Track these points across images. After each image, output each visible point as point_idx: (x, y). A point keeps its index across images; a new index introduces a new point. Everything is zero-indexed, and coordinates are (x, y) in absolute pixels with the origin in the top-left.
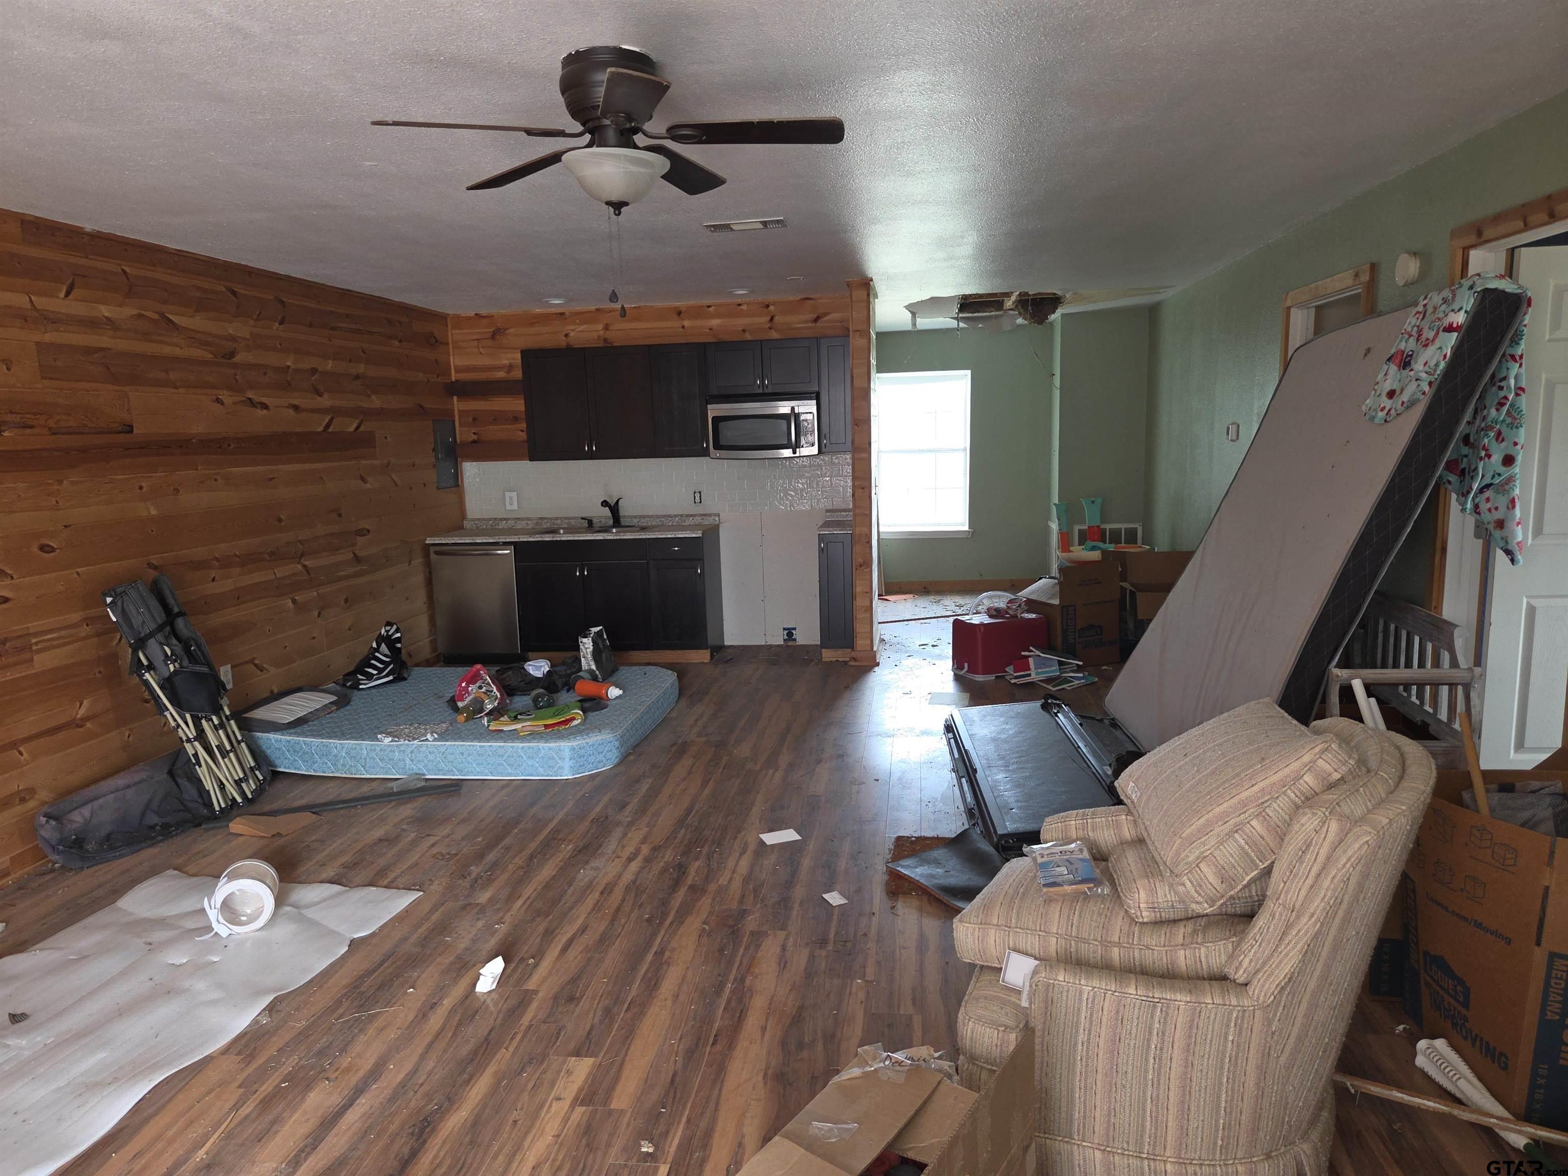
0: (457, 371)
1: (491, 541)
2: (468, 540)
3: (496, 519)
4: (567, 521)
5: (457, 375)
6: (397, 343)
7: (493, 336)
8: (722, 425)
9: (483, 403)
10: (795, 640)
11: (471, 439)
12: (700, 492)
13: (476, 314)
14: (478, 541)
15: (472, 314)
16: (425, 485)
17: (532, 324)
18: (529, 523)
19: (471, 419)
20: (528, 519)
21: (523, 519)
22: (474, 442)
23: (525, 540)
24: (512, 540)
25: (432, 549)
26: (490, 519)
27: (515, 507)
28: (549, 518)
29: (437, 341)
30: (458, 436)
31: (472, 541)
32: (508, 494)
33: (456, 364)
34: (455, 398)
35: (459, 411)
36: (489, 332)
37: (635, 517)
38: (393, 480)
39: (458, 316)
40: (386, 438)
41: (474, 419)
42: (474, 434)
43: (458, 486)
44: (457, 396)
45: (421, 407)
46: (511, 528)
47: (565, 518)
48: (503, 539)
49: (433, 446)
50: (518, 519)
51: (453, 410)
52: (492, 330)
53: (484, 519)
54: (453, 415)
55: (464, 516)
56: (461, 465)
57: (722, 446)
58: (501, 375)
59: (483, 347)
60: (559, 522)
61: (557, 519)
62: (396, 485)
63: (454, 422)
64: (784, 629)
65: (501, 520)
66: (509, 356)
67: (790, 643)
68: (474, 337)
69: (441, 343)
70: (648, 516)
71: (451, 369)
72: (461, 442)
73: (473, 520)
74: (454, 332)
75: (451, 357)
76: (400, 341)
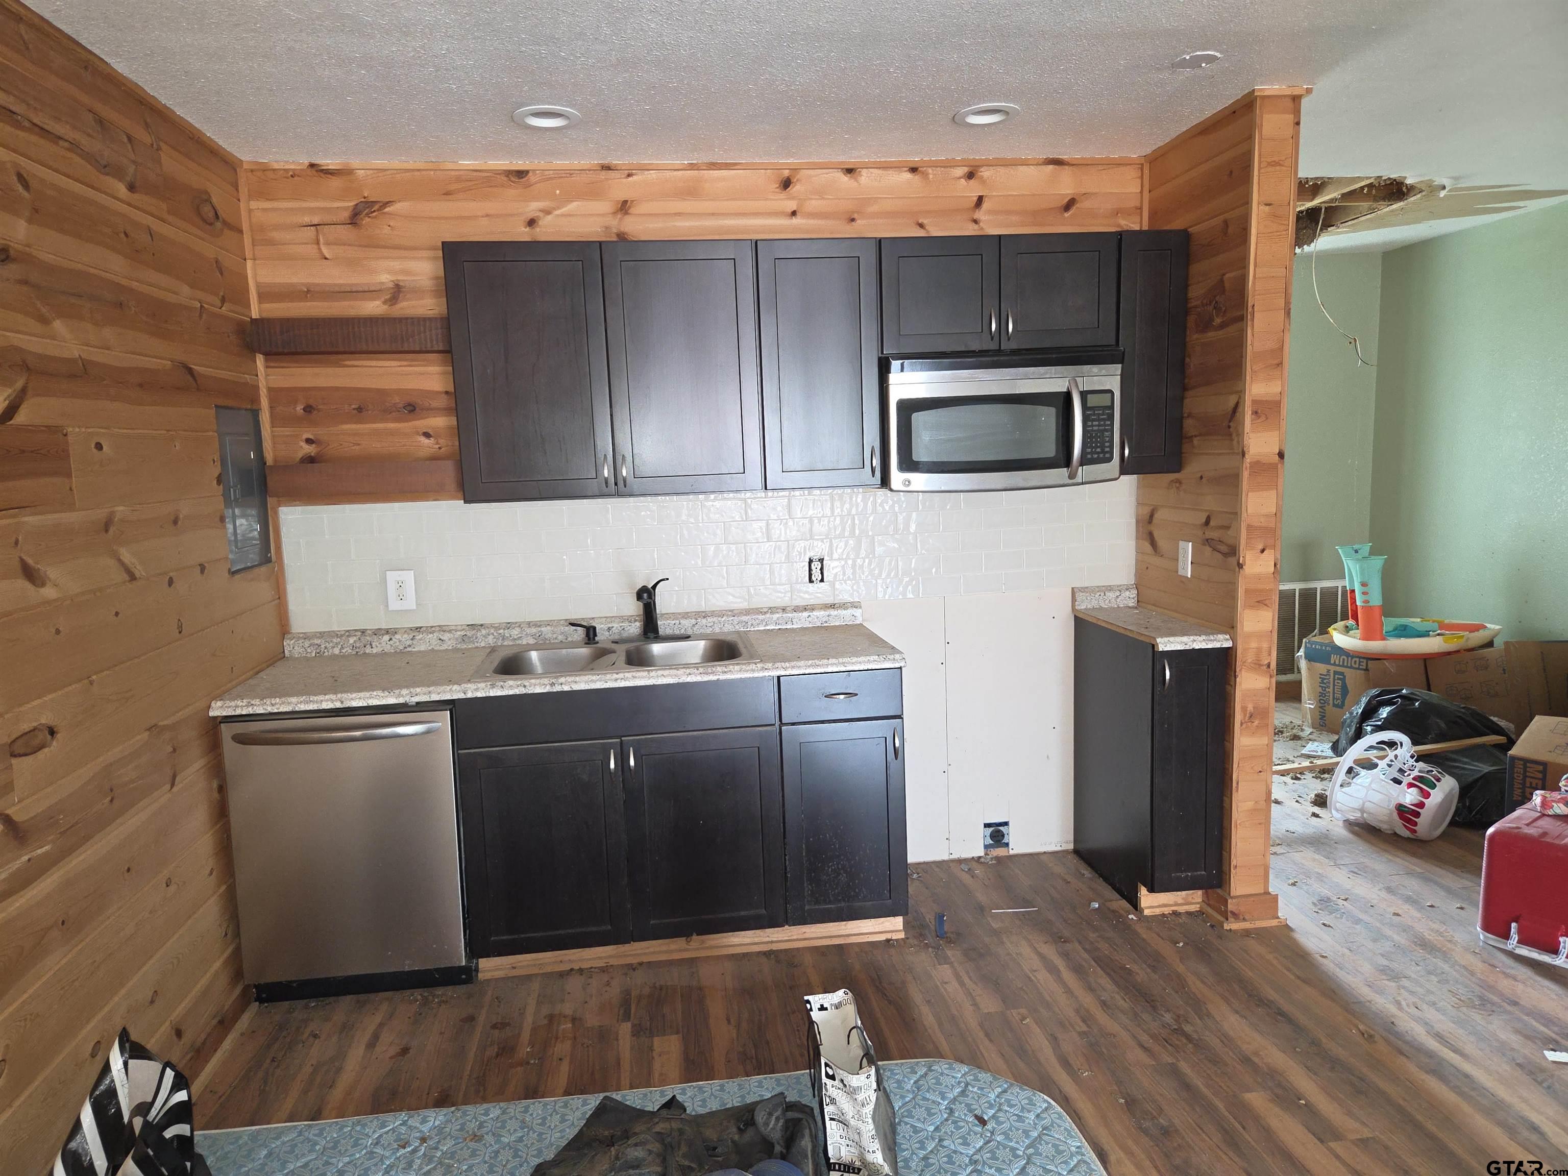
0: (264, 296)
1: (392, 701)
2: (328, 702)
3: (363, 632)
4: (534, 630)
5: (267, 306)
6: (121, 189)
7: (354, 219)
8: (919, 419)
9: (330, 370)
10: (1007, 845)
11: (300, 454)
12: (821, 560)
13: (312, 165)
14: (355, 704)
15: (300, 160)
16: (203, 568)
17: (447, 193)
18: (446, 637)
19: (299, 408)
20: (442, 629)
21: (430, 630)
22: (310, 460)
23: (479, 694)
24: (448, 697)
25: (227, 731)
26: (349, 633)
27: (410, 603)
28: (491, 626)
29: (217, 216)
30: (267, 444)
31: (338, 705)
32: (392, 577)
33: (261, 279)
34: (260, 360)
35: (270, 390)
36: (345, 208)
37: (686, 615)
38: (122, 564)
39: (265, 169)
40: (99, 446)
41: (308, 409)
42: (309, 441)
43: (269, 560)
44: (267, 354)
45: (190, 371)
46: (401, 652)
47: (529, 624)
48: (421, 695)
49: (217, 471)
50: (418, 629)
51: (256, 388)
52: (352, 204)
53: (336, 634)
54: (255, 400)
55: (284, 629)
56: (276, 513)
57: (918, 463)
58: (374, 307)
59: (328, 244)
60: (515, 632)
61: (509, 626)
62: (133, 578)
63: (255, 413)
64: (987, 826)
65: (377, 632)
66: (396, 265)
67: (1000, 852)
68: (307, 219)
69: (225, 223)
70: (713, 614)
71: (248, 291)
72: (275, 461)
73: (306, 637)
74: (254, 205)
75: (249, 264)
76: (132, 188)
